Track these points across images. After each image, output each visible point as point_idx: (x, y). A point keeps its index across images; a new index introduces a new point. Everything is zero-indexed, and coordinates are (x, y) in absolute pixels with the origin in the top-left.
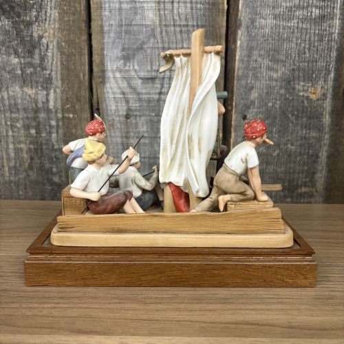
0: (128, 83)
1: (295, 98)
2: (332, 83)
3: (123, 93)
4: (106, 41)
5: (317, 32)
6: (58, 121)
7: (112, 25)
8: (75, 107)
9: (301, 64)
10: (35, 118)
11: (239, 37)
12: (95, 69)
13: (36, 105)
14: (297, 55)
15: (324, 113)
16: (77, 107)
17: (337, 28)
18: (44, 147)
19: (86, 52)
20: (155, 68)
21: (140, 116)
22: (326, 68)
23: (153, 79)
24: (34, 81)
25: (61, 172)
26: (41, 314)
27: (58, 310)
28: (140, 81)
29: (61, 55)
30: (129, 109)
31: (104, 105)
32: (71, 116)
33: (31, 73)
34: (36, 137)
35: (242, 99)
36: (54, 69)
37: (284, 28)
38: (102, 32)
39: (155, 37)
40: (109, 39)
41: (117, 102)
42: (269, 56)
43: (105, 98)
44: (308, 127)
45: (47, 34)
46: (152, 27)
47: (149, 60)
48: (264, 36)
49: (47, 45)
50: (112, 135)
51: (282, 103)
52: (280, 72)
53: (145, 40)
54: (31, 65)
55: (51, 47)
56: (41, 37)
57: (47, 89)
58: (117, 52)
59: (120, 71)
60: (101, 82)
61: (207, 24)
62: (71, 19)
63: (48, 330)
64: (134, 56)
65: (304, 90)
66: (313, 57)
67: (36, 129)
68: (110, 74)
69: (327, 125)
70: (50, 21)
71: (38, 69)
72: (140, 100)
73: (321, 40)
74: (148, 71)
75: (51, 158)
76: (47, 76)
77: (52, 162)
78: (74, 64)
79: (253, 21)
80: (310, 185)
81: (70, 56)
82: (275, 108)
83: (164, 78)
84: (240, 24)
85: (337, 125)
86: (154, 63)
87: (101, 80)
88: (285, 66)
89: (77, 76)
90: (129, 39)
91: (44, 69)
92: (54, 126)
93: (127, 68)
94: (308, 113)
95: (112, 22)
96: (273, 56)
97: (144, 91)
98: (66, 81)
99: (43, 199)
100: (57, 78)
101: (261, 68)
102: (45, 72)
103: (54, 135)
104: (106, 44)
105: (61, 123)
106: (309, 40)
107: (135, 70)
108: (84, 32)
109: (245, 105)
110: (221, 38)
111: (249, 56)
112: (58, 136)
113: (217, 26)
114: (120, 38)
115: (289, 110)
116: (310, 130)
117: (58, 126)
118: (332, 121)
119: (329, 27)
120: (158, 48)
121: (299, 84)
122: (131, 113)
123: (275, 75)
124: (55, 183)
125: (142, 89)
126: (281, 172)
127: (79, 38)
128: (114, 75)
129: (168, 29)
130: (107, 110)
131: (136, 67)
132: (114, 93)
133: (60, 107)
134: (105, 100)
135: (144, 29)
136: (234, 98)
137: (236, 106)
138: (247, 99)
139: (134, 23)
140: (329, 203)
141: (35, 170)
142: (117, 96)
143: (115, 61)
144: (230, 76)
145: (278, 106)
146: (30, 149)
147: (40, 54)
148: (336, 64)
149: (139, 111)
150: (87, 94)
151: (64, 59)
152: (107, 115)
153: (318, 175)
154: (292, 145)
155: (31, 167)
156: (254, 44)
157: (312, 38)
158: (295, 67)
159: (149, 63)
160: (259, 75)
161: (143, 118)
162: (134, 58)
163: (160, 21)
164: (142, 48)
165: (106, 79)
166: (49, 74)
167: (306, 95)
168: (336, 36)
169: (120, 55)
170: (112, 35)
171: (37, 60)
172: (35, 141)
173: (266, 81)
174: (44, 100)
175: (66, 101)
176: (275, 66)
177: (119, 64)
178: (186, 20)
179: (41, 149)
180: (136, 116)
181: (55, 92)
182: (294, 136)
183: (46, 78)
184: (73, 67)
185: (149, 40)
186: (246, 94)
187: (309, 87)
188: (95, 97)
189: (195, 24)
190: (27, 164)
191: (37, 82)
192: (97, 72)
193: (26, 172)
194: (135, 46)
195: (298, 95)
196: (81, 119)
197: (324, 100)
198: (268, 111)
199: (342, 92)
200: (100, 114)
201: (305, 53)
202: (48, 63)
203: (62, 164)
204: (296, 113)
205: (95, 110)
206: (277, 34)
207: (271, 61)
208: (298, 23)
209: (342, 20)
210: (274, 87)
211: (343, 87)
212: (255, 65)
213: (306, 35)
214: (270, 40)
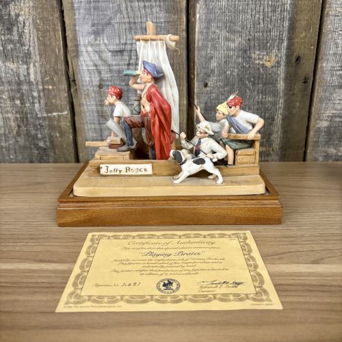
0: (99, 56)
1: (251, 66)
2: (285, 51)
3: (96, 65)
4: (76, 17)
5: (270, 3)
6: (39, 92)
7: (81, 2)
8: (53, 79)
9: (256, 35)
10: (19, 90)
11: (198, 11)
12: (69, 44)
13: (19, 78)
14: (252, 26)
15: (279, 79)
16: (55, 79)
18: (29, 116)
19: (59, 28)
20: (122, 41)
22: (280, 37)
23: (121, 52)
24: (14, 57)
25: (45, 137)
28: (110, 54)
29: (37, 32)
30: (101, 80)
31: (79, 75)
32: (51, 87)
33: (11, 49)
34: (21, 107)
35: (203, 68)
36: (32, 44)
38: (73, 8)
39: (121, 12)
40: (80, 14)
41: (90, 74)
42: (226, 27)
43: (80, 70)
44: (264, 93)
45: (23, 12)
46: (118, 3)
47: (117, 34)
48: (220, 9)
49: (24, 22)
50: (88, 103)
51: (239, 70)
52: (238, 42)
53: (112, 16)
54: (11, 41)
55: (27, 24)
56: (18, 16)
57: (27, 63)
58: (88, 28)
59: (92, 45)
60: (75, 56)
64: (103, 30)
65: (259, 59)
66: (267, 27)
67: (20, 100)
68: (83, 49)
69: (281, 90)
71: (18, 45)
72: (111, 71)
73: (274, 11)
74: (117, 45)
75: (35, 126)
76: (26, 51)
77: (36, 130)
78: (49, 39)
80: (267, 145)
81: (45, 32)
82: (234, 76)
83: (131, 51)
85: (290, 90)
86: (122, 37)
87: (75, 54)
88: (241, 36)
89: (54, 51)
90: (98, 15)
91: (22, 45)
92: (36, 97)
93: (98, 42)
94: (264, 80)
96: (230, 27)
97: (114, 63)
98: (44, 56)
99: (31, 162)
100: (35, 53)
101: (219, 39)
102: (24, 48)
103: (37, 105)
104: (77, 20)
105: (42, 95)
106: (263, 11)
107: (105, 44)
108: (56, 10)
109: (206, 74)
110: (181, 12)
111: (208, 28)
112: (40, 106)
114: (89, 14)
115: (246, 77)
116: (266, 95)
117: (39, 96)
118: (286, 86)
120: (124, 23)
121: (254, 53)
122: (103, 83)
123: (232, 46)
124: (41, 148)
125: (112, 61)
127: (52, 15)
128: (86, 49)
129: (133, 4)
130: (82, 81)
131: (106, 41)
132: (87, 65)
133: (40, 80)
134: (80, 72)
135: (111, 5)
136: (196, 67)
137: (197, 75)
138: (208, 68)
141: (23, 136)
142: (90, 68)
143: (86, 36)
144: (191, 47)
145: (236, 74)
146: (16, 118)
147: (18, 31)
148: (289, 33)
149: (111, 81)
150: (63, 67)
151: (39, 35)
152: (83, 85)
153: (274, 136)
155: (18, 134)
156: (212, 16)
157: (266, 10)
158: (250, 37)
159: (117, 37)
160: (217, 45)
162: (103, 33)
164: (110, 24)
165: (80, 53)
166: (28, 50)
167: (261, 63)
168: (288, 7)
169: (90, 30)
170: (82, 11)
171: (16, 37)
172: (21, 111)
173: (224, 50)
174: (26, 74)
175: (45, 74)
176: (232, 37)
177: (90, 39)
179: (27, 118)
180: (108, 85)
181: (34, 66)
182: (251, 101)
183: (25, 53)
184: (48, 43)
185: (116, 15)
186: (206, 63)
187: (264, 55)
188: (71, 69)
190: (15, 132)
191: (17, 57)
192: (71, 47)
193: (15, 138)
194: (104, 22)
195: (254, 63)
196: (59, 90)
197: (278, 67)
198: (227, 78)
199: (294, 60)
200: (76, 85)
201: (259, 24)
202: (26, 39)
203: (46, 131)
204: (252, 80)
205: (71, 81)
206: (233, 7)
207: (228, 32)
210: (232, 57)
211: (295, 54)
212: (213, 36)
213: (260, 6)
214: (227, 13)
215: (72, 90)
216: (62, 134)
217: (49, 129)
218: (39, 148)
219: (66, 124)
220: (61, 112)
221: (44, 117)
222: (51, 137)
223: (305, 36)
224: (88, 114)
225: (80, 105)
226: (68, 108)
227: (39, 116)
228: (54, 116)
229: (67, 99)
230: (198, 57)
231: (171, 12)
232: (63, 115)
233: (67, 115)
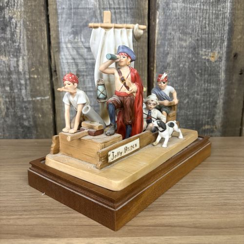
0: (77, 52)
1: (199, 60)
2: (225, 49)
3: (74, 59)
4: (60, 20)
5: (214, 12)
6: (26, 80)
7: (64, 8)
8: (38, 70)
9: (203, 36)
10: (9, 79)
11: (157, 16)
12: (52, 41)
13: (9, 69)
14: (200, 29)
15: (220, 71)
16: (40, 70)
17: (229, 8)
18: (16, 100)
19: (45, 28)
21: (87, 75)
22: (221, 38)
24: (6, 51)
25: (30, 118)
26: (9, 223)
27: (21, 220)
28: (86, 50)
29: (26, 31)
30: (78, 71)
31: (60, 67)
32: (36, 76)
33: (4, 45)
34: (10, 93)
35: (161, 62)
36: (21, 41)
37: (190, 9)
38: (56, 13)
39: (96, 17)
40: (62, 18)
41: (69, 66)
42: (180, 30)
43: (60, 62)
44: (209, 81)
45: (15, 16)
46: (94, 10)
48: (175, 16)
49: (16, 24)
51: (190, 64)
52: (189, 41)
53: (89, 20)
54: (4, 39)
55: (19, 25)
56: (11, 18)
57: (17, 57)
58: (68, 29)
59: (71, 43)
60: (57, 51)
61: (134, 7)
62: (33, 4)
63: (13, 236)
64: (81, 31)
65: (205, 55)
66: (212, 30)
67: (10, 87)
68: (63, 45)
69: (222, 80)
70: (18, 6)
71: (10, 42)
72: (86, 64)
73: (217, 18)
75: (21, 108)
76: (17, 47)
77: (23, 111)
78: (37, 38)
79: (167, 4)
80: (211, 123)
81: (33, 31)
82: (185, 68)
84: (158, 7)
85: (230, 80)
87: (57, 49)
88: (191, 37)
89: (40, 47)
90: (77, 19)
91: (14, 42)
92: (23, 85)
93: (76, 40)
94: (209, 72)
95: (64, 6)
96: (183, 29)
97: (89, 57)
98: (31, 51)
99: (17, 138)
100: (24, 48)
101: (174, 39)
102: (15, 44)
103: (23, 91)
104: (60, 23)
105: (28, 82)
106: (209, 18)
107: (82, 42)
108: (43, 14)
109: (163, 66)
110: (144, 17)
111: (165, 30)
112: (26, 91)
113: (142, 9)
114: (70, 18)
115: (195, 69)
116: (210, 83)
117: (26, 84)
118: (226, 77)
119: (223, 8)
121: (202, 51)
122: (80, 74)
123: (184, 44)
124: (25, 127)
125: (88, 55)
126: (190, 115)
127: (39, 18)
128: (67, 46)
130: (62, 72)
131: (83, 40)
133: (27, 70)
134: (61, 64)
135: (88, 11)
136: (155, 61)
137: (157, 67)
138: (165, 62)
139: (80, 7)
140: (225, 136)
141: (10, 117)
142: (69, 61)
143: (67, 35)
144: (152, 45)
145: (187, 67)
146: (6, 102)
147: (11, 31)
148: (229, 35)
149: (86, 72)
150: (47, 60)
151: (29, 34)
152: (62, 75)
153: (217, 116)
154: (198, 94)
155: (7, 115)
156: (169, 21)
157: (211, 17)
158: (199, 38)
160: (173, 44)
161: (89, 77)
162: (81, 33)
163: (99, 5)
164: (86, 26)
165: (61, 49)
166: (18, 46)
167: (207, 58)
168: (228, 15)
169: (70, 31)
170: (64, 16)
171: (8, 36)
172: (10, 96)
173: (178, 48)
174: (15, 65)
175: (31, 65)
176: (185, 37)
177: (70, 38)
178: (119, 4)
179: (14, 102)
180: (84, 75)
181: (23, 59)
182: (199, 88)
183: (16, 48)
184: (36, 40)
185: (91, 19)
186: (163, 59)
187: (209, 52)
188: (53, 62)
189: (125, 7)
190: (4, 113)
191: (9, 52)
192: (54, 44)
193: (4, 118)
194: (81, 24)
195: (201, 58)
196: (43, 78)
197: (220, 61)
198: (180, 70)
199: (233, 56)
200: (56, 74)
201: (206, 28)
202: (17, 37)
203: (30, 112)
204: (200, 71)
205: (53, 72)
206: (185, 14)
207: (181, 33)
208: (200, 5)
209: (232, 3)
210: (184, 53)
211: (234, 52)
212: (170, 37)
213: (206, 14)
214: (180, 18)
215: (53, 79)
216: (44, 115)
217: (33, 111)
218: (23, 127)
219: (48, 107)
220: (44, 97)
221: (29, 101)
222: (34, 118)
223: (241, 38)
226: (50, 94)
227: (25, 100)
228: (38, 100)
229: (50, 86)
230: (157, 53)
231: (136, 17)
232: (45, 99)
233: (48, 99)
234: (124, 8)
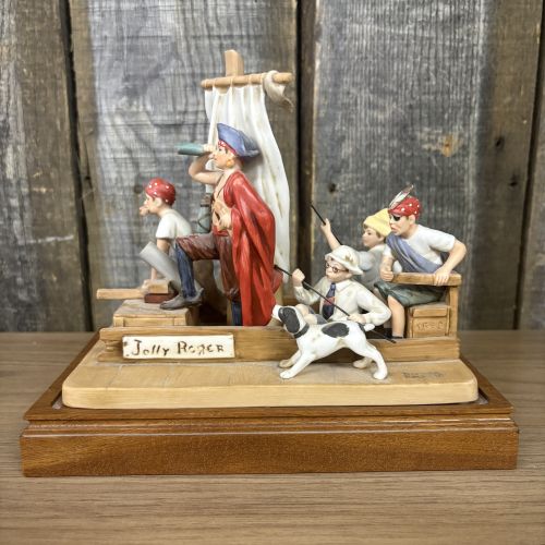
0: (137, 134)
1: (416, 154)
2: (476, 129)
3: (129, 151)
4: (96, 64)
5: (448, 43)
6: (21, 199)
7: (106, 37)
8: (48, 175)
9: (423, 98)
11: (317, 54)
12: (81, 112)
14: (416, 83)
15: (466, 178)
16: (52, 175)
17: (482, 35)
18: (1, 242)
19: (63, 83)
20: (180, 108)
22: (465, 103)
23: (177, 126)
25: (31, 283)
28: (156, 131)
29: (22, 89)
30: (139, 177)
31: (98, 169)
32: (44, 190)
35: (327, 157)
36: (11, 111)
37: (392, 38)
38: (89, 49)
39: (178, 56)
40: (102, 61)
41: (119, 166)
42: (369, 84)
43: (99, 159)
44: (439, 202)
46: (173, 40)
47: (169, 96)
48: (359, 52)
50: (114, 220)
51: (393, 161)
52: (390, 110)
53: (162, 63)
55: (5, 76)
57: (2, 146)
58: (116, 83)
59: (123, 115)
60: (91, 133)
61: (264, 33)
62: (36, 28)
64: (145, 87)
65: (430, 141)
66: (443, 85)
68: (105, 120)
69: (471, 199)
72: (157, 161)
73: (454, 57)
74: (169, 114)
75: (13, 261)
76: (1, 124)
77: (15, 268)
78: (45, 104)
79: (340, 27)
81: (36, 90)
82: (384, 171)
83: (195, 125)
84: (319, 33)
85: (487, 199)
86: (178, 99)
87: (91, 130)
88: (396, 100)
89: (52, 125)
90: (136, 61)
92: (15, 208)
93: (134, 109)
94: (439, 179)
95: (106, 33)
96: (376, 84)
97: (163, 146)
98: (33, 133)
100: (17, 128)
101: (356, 105)
103: (17, 223)
104: (97, 70)
105: (26, 203)
106: (436, 57)
107: (148, 113)
108: (58, 51)
109: (332, 167)
110: (287, 56)
111: (336, 85)
112: (23, 224)
113: (281, 37)
114: (120, 59)
115: (406, 173)
116: (442, 206)
117: (22, 207)
118: (478, 191)
119: (468, 35)
120: (184, 75)
121: (421, 131)
122: (141, 183)
123: (381, 117)
124: (21, 303)
125: (160, 143)
127: (51, 60)
128: (113, 121)
129: (200, 43)
130: (103, 180)
131: (149, 107)
132: (113, 151)
133: (24, 176)
134: (100, 163)
135: (160, 44)
136: (314, 156)
137: (317, 169)
138: (335, 158)
139: (142, 34)
140: (480, 329)
142: (118, 156)
143: (113, 98)
144: (306, 120)
145: (387, 169)
148: (482, 96)
150: (69, 154)
151: (27, 96)
152: (104, 188)
156: (344, 65)
157: (440, 54)
158: (413, 102)
159: (170, 101)
160: (354, 117)
162: (144, 92)
163: (186, 29)
164: (157, 76)
165: (100, 129)
166: (4, 122)
167: (433, 148)
168: (479, 50)
169: (121, 87)
170: (107, 54)
173: (366, 126)
175: (34, 166)
176: (381, 102)
177: (119, 104)
178: (230, 27)
181: (15, 150)
184: (43, 109)
185: (168, 62)
186: (332, 149)
187: (438, 135)
188: (82, 158)
189: (244, 33)
192: (84, 118)
194: (145, 73)
195: (420, 149)
196: (59, 195)
197: (463, 156)
198: (371, 176)
199: (493, 143)
200: (91, 187)
201: (429, 79)
203: (32, 270)
204: (418, 178)
205: (83, 179)
206: (381, 48)
207: (372, 92)
208: (415, 29)
209: (489, 22)
210: (380, 137)
211: (495, 134)
212: (346, 101)
213: (430, 48)
214: (370, 57)
215: (84, 196)
216: (62, 276)
217: (39, 268)
218: (17, 303)
219: (70, 259)
220: (63, 236)
221: (30, 245)
222: (41, 283)
223: (512, 102)
224: (112, 240)
225: (98, 223)
226: (75, 228)
227: (20, 242)
228: (49, 244)
229: (75, 212)
230: (318, 137)
231: (269, 56)
232: (65, 242)
233: (72, 241)
234: (241, 37)
